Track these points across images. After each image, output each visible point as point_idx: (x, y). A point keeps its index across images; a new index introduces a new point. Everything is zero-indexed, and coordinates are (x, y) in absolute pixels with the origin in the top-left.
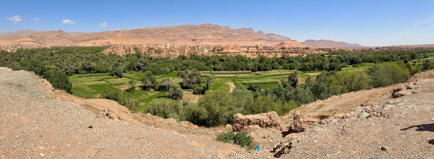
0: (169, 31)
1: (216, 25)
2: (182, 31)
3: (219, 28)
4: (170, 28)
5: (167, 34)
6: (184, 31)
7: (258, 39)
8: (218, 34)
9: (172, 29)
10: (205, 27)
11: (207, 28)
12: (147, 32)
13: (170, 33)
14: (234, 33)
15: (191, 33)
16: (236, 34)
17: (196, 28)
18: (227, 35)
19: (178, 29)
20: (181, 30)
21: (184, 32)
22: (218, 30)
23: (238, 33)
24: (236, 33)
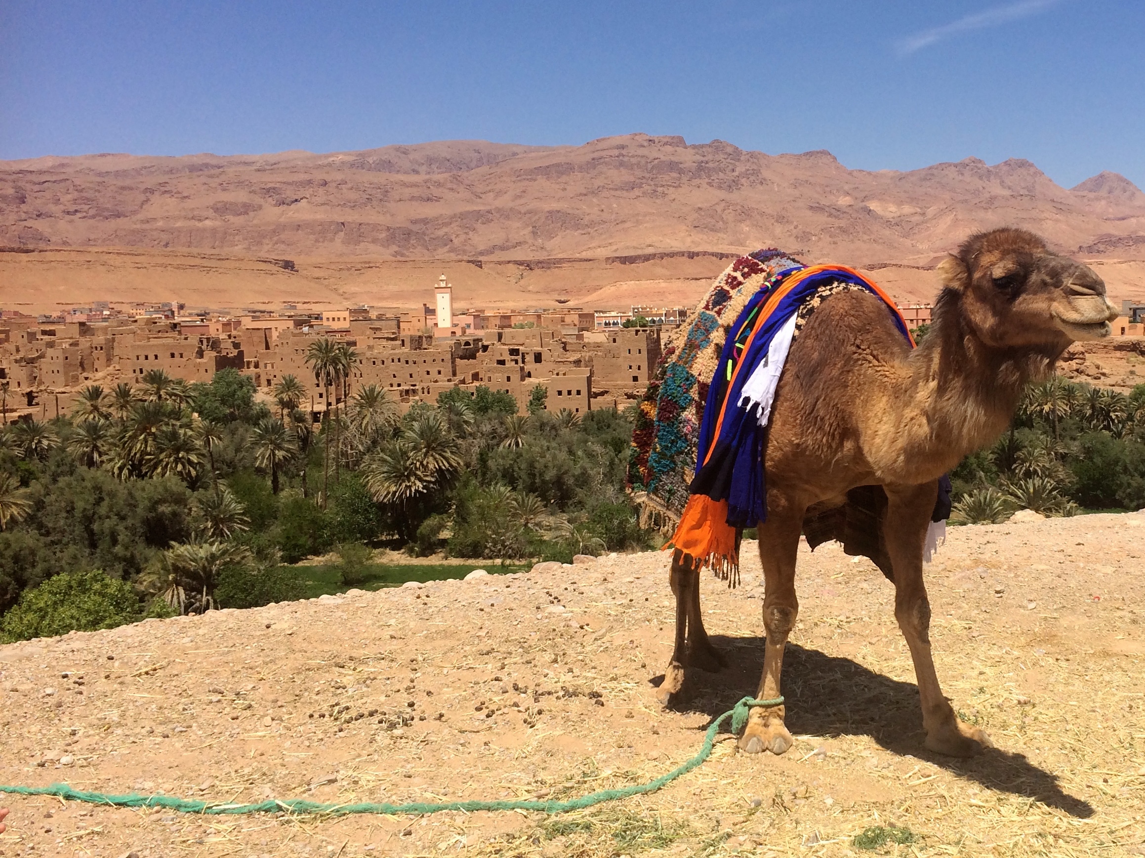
0: (290, 194)
1: (717, 146)
2: (415, 192)
3: (740, 168)
4: (294, 170)
5: (271, 213)
6: (436, 192)
7: (1090, 240)
8: (745, 214)
9: (319, 176)
10: (622, 164)
11: (639, 173)
12: (57, 201)
13: (302, 212)
14: (873, 205)
15: (498, 210)
16: (893, 208)
17: (545, 171)
18: (822, 219)
19: (381, 178)
20: (404, 185)
21: (438, 199)
22: (733, 185)
23: (912, 200)
24: (899, 203)
